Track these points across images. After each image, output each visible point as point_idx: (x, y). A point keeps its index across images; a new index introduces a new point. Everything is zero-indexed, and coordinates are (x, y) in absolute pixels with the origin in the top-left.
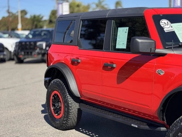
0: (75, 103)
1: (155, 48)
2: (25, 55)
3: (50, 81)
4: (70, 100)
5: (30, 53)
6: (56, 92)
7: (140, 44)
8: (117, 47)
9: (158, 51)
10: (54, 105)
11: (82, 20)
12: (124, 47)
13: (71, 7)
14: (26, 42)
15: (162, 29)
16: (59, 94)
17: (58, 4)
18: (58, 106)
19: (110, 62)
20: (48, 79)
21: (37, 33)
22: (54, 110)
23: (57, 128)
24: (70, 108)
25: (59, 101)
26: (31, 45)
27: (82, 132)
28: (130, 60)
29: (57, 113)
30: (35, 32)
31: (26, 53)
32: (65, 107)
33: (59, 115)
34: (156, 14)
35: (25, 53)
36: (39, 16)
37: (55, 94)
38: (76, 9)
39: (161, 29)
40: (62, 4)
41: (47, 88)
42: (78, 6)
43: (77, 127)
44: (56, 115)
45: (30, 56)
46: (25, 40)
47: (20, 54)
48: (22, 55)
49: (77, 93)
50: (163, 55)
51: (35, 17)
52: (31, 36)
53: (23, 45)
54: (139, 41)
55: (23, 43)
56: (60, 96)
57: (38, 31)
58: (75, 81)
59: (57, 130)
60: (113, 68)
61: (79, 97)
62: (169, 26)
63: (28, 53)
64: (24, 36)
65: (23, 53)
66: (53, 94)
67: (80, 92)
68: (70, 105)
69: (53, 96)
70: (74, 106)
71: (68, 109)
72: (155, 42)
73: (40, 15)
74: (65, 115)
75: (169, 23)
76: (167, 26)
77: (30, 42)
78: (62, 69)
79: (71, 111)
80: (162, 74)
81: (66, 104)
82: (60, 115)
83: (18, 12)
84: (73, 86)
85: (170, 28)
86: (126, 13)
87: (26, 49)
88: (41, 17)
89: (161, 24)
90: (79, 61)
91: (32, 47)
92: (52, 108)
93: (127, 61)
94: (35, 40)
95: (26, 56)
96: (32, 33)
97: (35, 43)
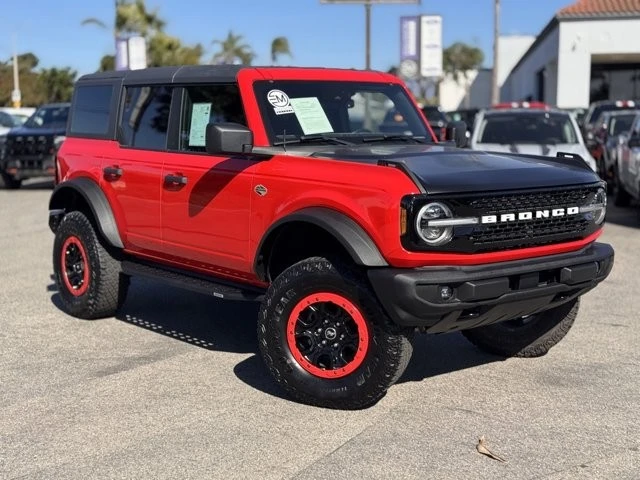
0: (114, 261)
1: (252, 145)
2: (23, 168)
3: (61, 216)
4: (102, 254)
5: (36, 164)
6: (73, 239)
7: (223, 135)
8: (191, 143)
9: (257, 149)
10: (70, 268)
11: (127, 87)
12: (203, 143)
13: (151, 49)
14: (25, 136)
15: (271, 108)
16: (79, 243)
17: (118, 40)
18: (78, 270)
19: (178, 173)
20: (57, 211)
21: (56, 113)
22: (70, 278)
23: (76, 316)
24: (103, 272)
25: (80, 259)
26: (38, 143)
27: (131, 322)
28: (212, 169)
29: (76, 284)
30: (50, 111)
31: (26, 165)
32: (91, 269)
33: (79, 287)
34: (261, 78)
35: (23, 162)
36: (65, 72)
37: (71, 245)
38: (167, 56)
39: (268, 109)
40: (127, 40)
41: (54, 231)
42: (170, 47)
43: (119, 312)
44: (75, 287)
45: (36, 172)
46: (25, 131)
47: (10, 164)
48: (15, 167)
49: (116, 239)
50: (268, 157)
51: (54, 72)
52: (40, 121)
53: (19, 142)
54: (222, 130)
55: (19, 139)
56: (81, 248)
57: (57, 109)
58: (112, 216)
59: (77, 320)
60: (182, 185)
61: (121, 249)
62: (284, 103)
63: (31, 163)
64: (24, 120)
65: (18, 163)
66: (67, 244)
67: (123, 237)
68: (102, 266)
69: (68, 249)
70: (112, 268)
71: (98, 274)
72: (252, 133)
73: (69, 68)
74: (91, 286)
75: (286, 96)
76: (281, 104)
77: (36, 137)
78: (84, 189)
79: (104, 278)
80: (263, 193)
81: (93, 263)
82: (83, 289)
83: (12, 59)
84: (108, 224)
85: (288, 108)
86: (208, 74)
87: (27, 152)
88: (71, 72)
89: (269, 98)
90: (120, 172)
91: (42, 148)
92: (66, 274)
93: (207, 170)
94: (50, 131)
95: (27, 172)
96: (43, 113)
97: (50, 138)
